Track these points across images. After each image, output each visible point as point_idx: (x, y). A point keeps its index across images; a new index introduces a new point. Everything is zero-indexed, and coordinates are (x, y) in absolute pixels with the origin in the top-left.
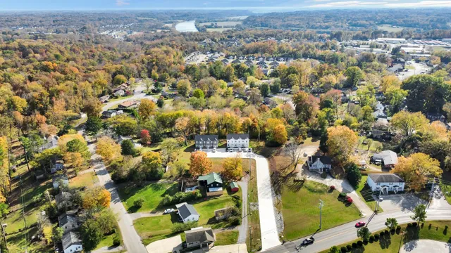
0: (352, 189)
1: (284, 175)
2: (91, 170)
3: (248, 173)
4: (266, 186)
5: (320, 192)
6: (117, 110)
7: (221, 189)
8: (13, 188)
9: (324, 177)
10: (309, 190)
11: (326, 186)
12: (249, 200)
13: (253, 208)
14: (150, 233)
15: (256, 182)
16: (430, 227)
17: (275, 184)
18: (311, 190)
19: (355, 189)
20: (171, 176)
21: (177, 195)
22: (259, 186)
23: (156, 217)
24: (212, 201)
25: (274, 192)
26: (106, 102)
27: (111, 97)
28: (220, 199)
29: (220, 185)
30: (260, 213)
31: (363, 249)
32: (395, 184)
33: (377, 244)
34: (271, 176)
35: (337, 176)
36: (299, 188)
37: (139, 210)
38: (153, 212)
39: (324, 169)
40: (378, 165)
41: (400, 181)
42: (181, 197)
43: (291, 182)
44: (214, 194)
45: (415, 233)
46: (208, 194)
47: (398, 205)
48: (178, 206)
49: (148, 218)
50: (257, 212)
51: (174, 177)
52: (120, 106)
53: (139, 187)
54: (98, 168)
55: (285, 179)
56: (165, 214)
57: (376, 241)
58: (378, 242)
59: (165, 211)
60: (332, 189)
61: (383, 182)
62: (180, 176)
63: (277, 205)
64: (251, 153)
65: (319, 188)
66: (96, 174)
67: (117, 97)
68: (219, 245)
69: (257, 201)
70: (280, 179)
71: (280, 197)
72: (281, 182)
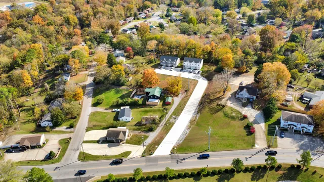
0: (263, 120)
1: (211, 98)
2: (87, 72)
3: (186, 91)
4: (194, 104)
5: (233, 118)
6: (133, 29)
7: (157, 101)
8: (41, 77)
9: (244, 105)
10: (225, 114)
11: (241, 114)
12: (174, 113)
13: (172, 120)
14: (95, 123)
15: (188, 100)
16: (314, 172)
17: (201, 104)
18: (226, 115)
19: (265, 122)
20: (131, 85)
21: (125, 100)
22: (189, 103)
23: (107, 113)
24: (148, 109)
25: (197, 110)
26: (130, 22)
27: (134, 19)
28: (154, 108)
29: (158, 98)
30: (175, 125)
31: (233, 176)
32: (303, 125)
33: (249, 175)
34: (203, 97)
35: (257, 107)
36: (217, 111)
37: (99, 106)
38: (106, 109)
39: (248, 99)
40: (304, 103)
41: (310, 124)
42: (127, 102)
43: (214, 105)
44: (152, 104)
45: (295, 174)
46: (147, 103)
47: (296, 145)
48: (122, 108)
49: (102, 112)
50: (173, 124)
51: (132, 86)
52: (136, 26)
53: (108, 89)
54: (92, 71)
55: (212, 101)
56: (113, 112)
57: (250, 172)
58: (252, 174)
59: (114, 110)
60: (245, 117)
61: (291, 121)
62: (136, 86)
63: (191, 122)
64: (199, 75)
65: (234, 114)
66: (88, 76)
67: (138, 19)
68: (128, 143)
69: (179, 115)
70: (207, 101)
71: (198, 116)
72: (206, 104)
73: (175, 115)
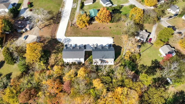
55: (52, 18)
69: (72, 9)
70: (55, 18)
71: (60, 10)
72: (56, 17)
73: (75, 8)
